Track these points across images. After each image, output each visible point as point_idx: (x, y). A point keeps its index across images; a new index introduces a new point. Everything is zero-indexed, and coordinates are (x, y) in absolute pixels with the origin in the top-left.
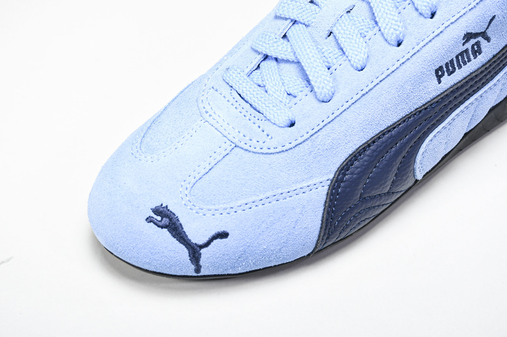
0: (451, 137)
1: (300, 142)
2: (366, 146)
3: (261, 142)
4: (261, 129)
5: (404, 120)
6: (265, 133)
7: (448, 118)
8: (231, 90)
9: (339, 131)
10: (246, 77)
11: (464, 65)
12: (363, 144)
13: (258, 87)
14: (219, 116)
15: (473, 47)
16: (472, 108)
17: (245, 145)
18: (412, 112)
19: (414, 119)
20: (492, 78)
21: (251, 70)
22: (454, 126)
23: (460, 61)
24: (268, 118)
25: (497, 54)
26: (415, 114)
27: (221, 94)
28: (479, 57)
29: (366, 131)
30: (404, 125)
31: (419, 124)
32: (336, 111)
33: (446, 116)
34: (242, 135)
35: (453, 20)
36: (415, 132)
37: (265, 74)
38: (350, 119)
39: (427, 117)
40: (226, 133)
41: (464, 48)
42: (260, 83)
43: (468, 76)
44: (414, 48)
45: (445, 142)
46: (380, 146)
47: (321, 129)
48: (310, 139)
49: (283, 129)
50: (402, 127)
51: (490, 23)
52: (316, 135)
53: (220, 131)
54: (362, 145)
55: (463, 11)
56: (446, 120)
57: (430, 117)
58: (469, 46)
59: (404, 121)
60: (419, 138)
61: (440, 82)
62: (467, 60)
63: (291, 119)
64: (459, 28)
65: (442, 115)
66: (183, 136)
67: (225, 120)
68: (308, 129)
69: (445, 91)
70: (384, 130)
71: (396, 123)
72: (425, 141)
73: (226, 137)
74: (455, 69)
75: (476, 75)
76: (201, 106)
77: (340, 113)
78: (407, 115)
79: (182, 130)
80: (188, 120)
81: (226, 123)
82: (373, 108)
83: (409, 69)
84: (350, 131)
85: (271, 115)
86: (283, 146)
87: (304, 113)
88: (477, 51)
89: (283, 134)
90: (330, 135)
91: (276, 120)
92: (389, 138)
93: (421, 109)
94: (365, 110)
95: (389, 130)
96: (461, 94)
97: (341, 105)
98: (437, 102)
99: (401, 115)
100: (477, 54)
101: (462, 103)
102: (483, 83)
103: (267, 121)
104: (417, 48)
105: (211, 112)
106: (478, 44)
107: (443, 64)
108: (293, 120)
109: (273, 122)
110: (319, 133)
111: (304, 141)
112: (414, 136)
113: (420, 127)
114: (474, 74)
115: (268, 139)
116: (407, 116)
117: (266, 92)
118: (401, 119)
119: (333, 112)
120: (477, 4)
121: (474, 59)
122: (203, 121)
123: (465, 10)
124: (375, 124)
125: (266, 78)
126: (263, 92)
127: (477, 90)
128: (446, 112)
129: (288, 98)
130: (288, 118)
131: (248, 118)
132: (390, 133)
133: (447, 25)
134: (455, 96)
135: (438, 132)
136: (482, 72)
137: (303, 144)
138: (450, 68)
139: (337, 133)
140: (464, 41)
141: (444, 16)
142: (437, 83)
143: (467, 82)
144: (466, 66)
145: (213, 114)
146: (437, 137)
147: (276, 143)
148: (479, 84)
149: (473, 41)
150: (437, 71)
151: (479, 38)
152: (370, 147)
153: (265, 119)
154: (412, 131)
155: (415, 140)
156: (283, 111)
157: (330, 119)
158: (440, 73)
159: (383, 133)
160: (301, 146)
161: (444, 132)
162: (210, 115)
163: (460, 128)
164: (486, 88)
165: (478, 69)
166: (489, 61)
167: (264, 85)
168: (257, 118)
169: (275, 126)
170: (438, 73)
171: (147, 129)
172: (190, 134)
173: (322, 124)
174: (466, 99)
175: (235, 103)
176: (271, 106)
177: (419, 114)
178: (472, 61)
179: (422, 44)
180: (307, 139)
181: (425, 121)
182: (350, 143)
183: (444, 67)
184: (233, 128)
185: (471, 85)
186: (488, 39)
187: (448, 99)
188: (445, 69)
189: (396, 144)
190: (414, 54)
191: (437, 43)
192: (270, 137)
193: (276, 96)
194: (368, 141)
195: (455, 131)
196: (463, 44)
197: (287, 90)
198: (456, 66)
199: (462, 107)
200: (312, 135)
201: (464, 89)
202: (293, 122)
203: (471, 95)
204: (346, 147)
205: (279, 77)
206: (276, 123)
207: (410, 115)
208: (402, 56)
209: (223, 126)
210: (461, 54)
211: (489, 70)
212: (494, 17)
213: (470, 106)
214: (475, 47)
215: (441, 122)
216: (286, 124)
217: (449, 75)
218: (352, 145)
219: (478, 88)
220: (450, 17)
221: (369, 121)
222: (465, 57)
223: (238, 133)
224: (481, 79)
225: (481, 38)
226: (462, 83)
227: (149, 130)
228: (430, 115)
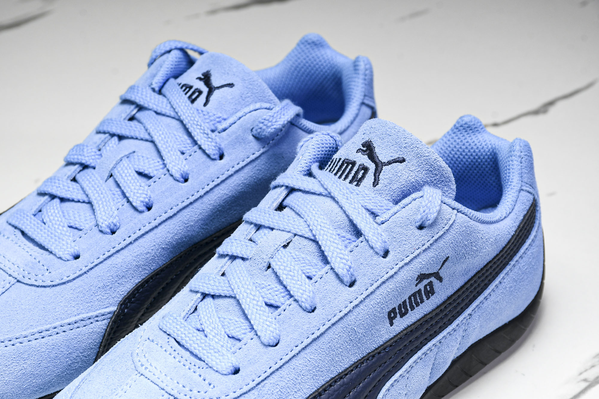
0: (411, 387)
1: (245, 391)
2: (317, 395)
3: (202, 392)
4: (202, 378)
5: (356, 365)
6: (207, 382)
7: (405, 365)
8: (168, 338)
9: (288, 379)
10: (183, 321)
11: (417, 306)
12: (314, 393)
13: (198, 332)
14: (156, 368)
15: (425, 287)
16: (431, 355)
17: (185, 396)
18: (364, 357)
19: (367, 365)
20: (450, 322)
21: (187, 314)
22: (413, 374)
23: (413, 302)
24: (210, 365)
25: (452, 296)
26: (368, 359)
27: (157, 344)
28: (432, 298)
29: (316, 378)
30: (357, 371)
31: (373, 370)
32: (284, 356)
33: (402, 363)
34: (181, 386)
35: (407, 260)
36: (369, 379)
37: (202, 316)
38: (300, 366)
39: (382, 362)
40: (163, 385)
41: (417, 289)
42: (199, 327)
43: (422, 318)
44: (367, 289)
45: (405, 393)
46: (332, 395)
47: (268, 377)
48: (257, 387)
49: (226, 376)
50: (354, 373)
51: (443, 264)
52: (262, 384)
53: (158, 384)
54: (312, 394)
55: (417, 252)
56: (403, 367)
57: (385, 363)
58: (421, 286)
59: (357, 367)
60: (374, 386)
61: (392, 324)
62: (419, 301)
63: (235, 366)
64: (412, 269)
65: (397, 361)
66: (116, 394)
67: (162, 371)
68: (254, 377)
69: (398, 334)
70: (335, 377)
71: (348, 368)
72: (382, 391)
73: (163, 389)
74: (408, 310)
75: (431, 318)
76: (136, 359)
77: (288, 359)
78: (359, 360)
79: (115, 387)
80: (122, 376)
81: (164, 374)
82: (324, 353)
83: (362, 312)
84: (300, 378)
85: (213, 362)
86: (226, 396)
87: (249, 359)
88: (430, 291)
89: (226, 382)
90: (279, 383)
91: (219, 367)
92: (341, 386)
93: (374, 353)
94: (316, 355)
95: (341, 376)
96: (417, 338)
97: (289, 349)
98: (391, 346)
99: (353, 360)
100: (430, 294)
101: (419, 348)
102: (440, 327)
103: (209, 369)
104: (371, 289)
105: (147, 365)
106: (431, 284)
107: (396, 305)
108: (237, 366)
109: (215, 368)
110: (265, 382)
111: (249, 391)
112: (369, 384)
113: (374, 374)
114: (428, 317)
115: (210, 389)
116: (359, 362)
117: (206, 336)
118: (353, 365)
119: (281, 357)
120: (431, 244)
121: (427, 300)
122: (139, 375)
123: (419, 251)
124: (326, 371)
125: (204, 320)
126: (204, 337)
127: (435, 335)
128: (402, 358)
129: (229, 342)
130: (231, 365)
131: (187, 367)
132: (342, 380)
133: (400, 266)
134: (410, 340)
135: (395, 381)
136: (437, 315)
137: (249, 393)
138: (403, 309)
139: (286, 381)
140: (417, 282)
141: (398, 257)
142: (389, 325)
143: (421, 324)
144: (419, 307)
145: (149, 367)
146: (395, 387)
147: (219, 392)
148: (437, 328)
149: (426, 282)
150: (389, 313)
151: (432, 278)
152: (321, 395)
153: (207, 366)
154: (365, 379)
155: (370, 388)
156: (226, 357)
157: (277, 366)
158: (392, 315)
159: (334, 380)
160: (246, 395)
161: (403, 381)
162: (146, 368)
163: (419, 377)
164: (444, 333)
165: (433, 311)
166: (444, 302)
167: (202, 329)
168: (197, 366)
169: (217, 374)
170: (391, 315)
171: (75, 389)
172: (124, 390)
173: (269, 371)
174: (423, 344)
175: (173, 352)
176: (212, 351)
177: (372, 359)
178: (425, 302)
179: (376, 285)
180: (253, 388)
181: (380, 367)
182: (299, 392)
183: (397, 309)
184: (171, 379)
185: (427, 329)
186: (440, 279)
187: (403, 343)
188: (397, 311)
189: (350, 393)
190: (368, 296)
191: (390, 285)
192: (212, 386)
193: (217, 340)
194: (318, 389)
195: (415, 381)
196: (416, 286)
197: (229, 333)
198: (408, 308)
199: (419, 353)
200: (259, 384)
201: (420, 332)
202: (237, 369)
203: (428, 340)
204: (295, 396)
205: (217, 319)
206: (218, 370)
207: (363, 360)
208: (355, 298)
209: (161, 378)
210: (414, 295)
211: (445, 313)
212: (447, 258)
213: (428, 352)
214: (428, 287)
215: (397, 370)
216: (230, 372)
217: (401, 317)
218: (301, 394)
219: (435, 332)
220: (403, 257)
221: (320, 367)
222: (418, 298)
223: (177, 384)
224: (437, 322)
225: (433, 278)
226: (416, 325)
227: (77, 390)
228: (384, 361)
